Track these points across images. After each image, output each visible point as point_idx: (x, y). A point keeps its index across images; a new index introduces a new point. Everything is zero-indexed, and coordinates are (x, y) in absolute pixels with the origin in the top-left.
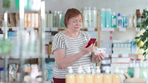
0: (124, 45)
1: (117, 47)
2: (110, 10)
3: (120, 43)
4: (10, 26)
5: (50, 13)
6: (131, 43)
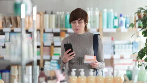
0: (126, 46)
1: (119, 48)
2: (112, 10)
3: (122, 44)
4: (12, 27)
5: (52, 13)
6: (132, 44)
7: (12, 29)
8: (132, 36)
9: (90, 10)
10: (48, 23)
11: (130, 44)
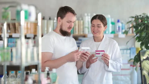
0: (123, 52)
4: (10, 33)
5: (50, 19)
6: (130, 49)
7: (11, 34)
8: (127, 43)
9: (88, 15)
10: (46, 29)
11: (127, 49)
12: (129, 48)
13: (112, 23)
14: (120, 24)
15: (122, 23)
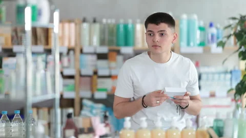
0: (219, 77)
1: (207, 79)
2: (195, 17)
3: (213, 74)
5: (95, 21)
6: (231, 72)
8: (223, 62)
10: (87, 38)
11: (226, 72)
12: (229, 70)
13: (201, 29)
14: (214, 30)
15: (217, 28)
